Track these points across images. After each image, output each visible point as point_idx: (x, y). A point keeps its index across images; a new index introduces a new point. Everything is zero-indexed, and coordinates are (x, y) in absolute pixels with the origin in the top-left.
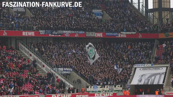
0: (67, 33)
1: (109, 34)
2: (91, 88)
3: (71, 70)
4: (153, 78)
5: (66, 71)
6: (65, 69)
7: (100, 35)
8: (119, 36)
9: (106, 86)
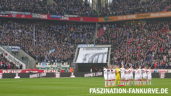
0: (14, 14)
1: (53, 16)
2: (40, 64)
3: (19, 48)
4: (97, 57)
5: (15, 49)
6: (13, 47)
7: (45, 17)
8: (63, 19)
9: (54, 63)
